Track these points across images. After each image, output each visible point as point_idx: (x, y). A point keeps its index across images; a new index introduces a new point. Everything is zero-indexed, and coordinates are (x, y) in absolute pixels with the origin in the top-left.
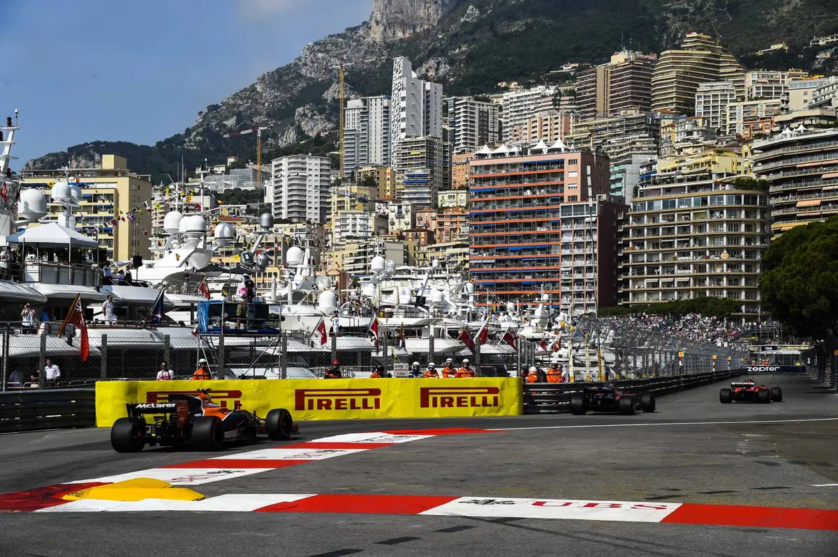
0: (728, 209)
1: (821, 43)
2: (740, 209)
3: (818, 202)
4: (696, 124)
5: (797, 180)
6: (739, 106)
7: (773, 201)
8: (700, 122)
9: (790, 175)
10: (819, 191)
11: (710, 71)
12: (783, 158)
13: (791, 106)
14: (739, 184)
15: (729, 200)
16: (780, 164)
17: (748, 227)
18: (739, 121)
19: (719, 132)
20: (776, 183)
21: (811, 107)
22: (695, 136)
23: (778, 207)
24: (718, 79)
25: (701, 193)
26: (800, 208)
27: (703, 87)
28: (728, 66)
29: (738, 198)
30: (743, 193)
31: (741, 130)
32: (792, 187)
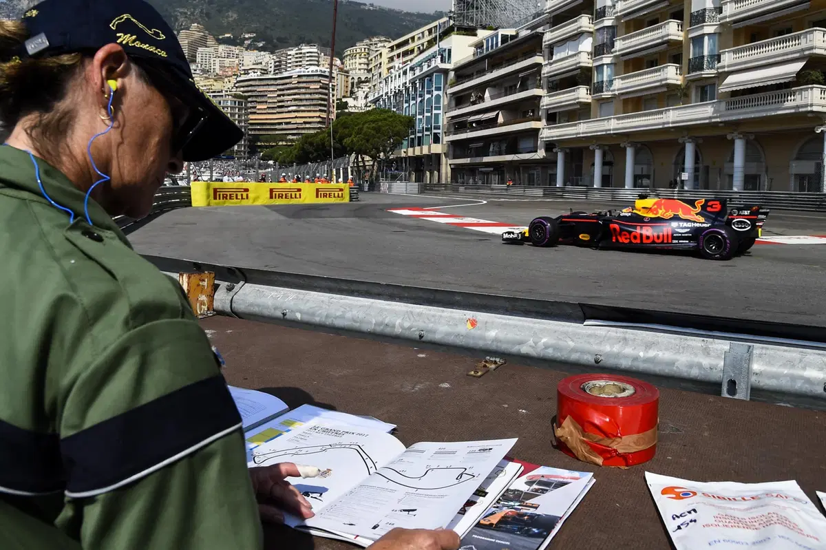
0: (231, 107)
1: (247, 36)
2: (236, 108)
3: (266, 107)
4: (197, 66)
5: (256, 96)
6: (217, 60)
7: (249, 105)
8: (199, 65)
9: (254, 94)
10: (266, 102)
11: (203, 42)
12: (251, 86)
13: (244, 63)
14: (235, 96)
15: (231, 104)
16: (250, 89)
17: (239, 116)
18: (217, 67)
19: (208, 71)
20: (249, 97)
21: (254, 64)
22: (198, 72)
23: (251, 108)
24: (206, 47)
25: (219, 99)
26: (258, 109)
27: (200, 49)
28: (211, 41)
29: (235, 102)
30: (237, 100)
31: (218, 71)
32: (254, 99)
